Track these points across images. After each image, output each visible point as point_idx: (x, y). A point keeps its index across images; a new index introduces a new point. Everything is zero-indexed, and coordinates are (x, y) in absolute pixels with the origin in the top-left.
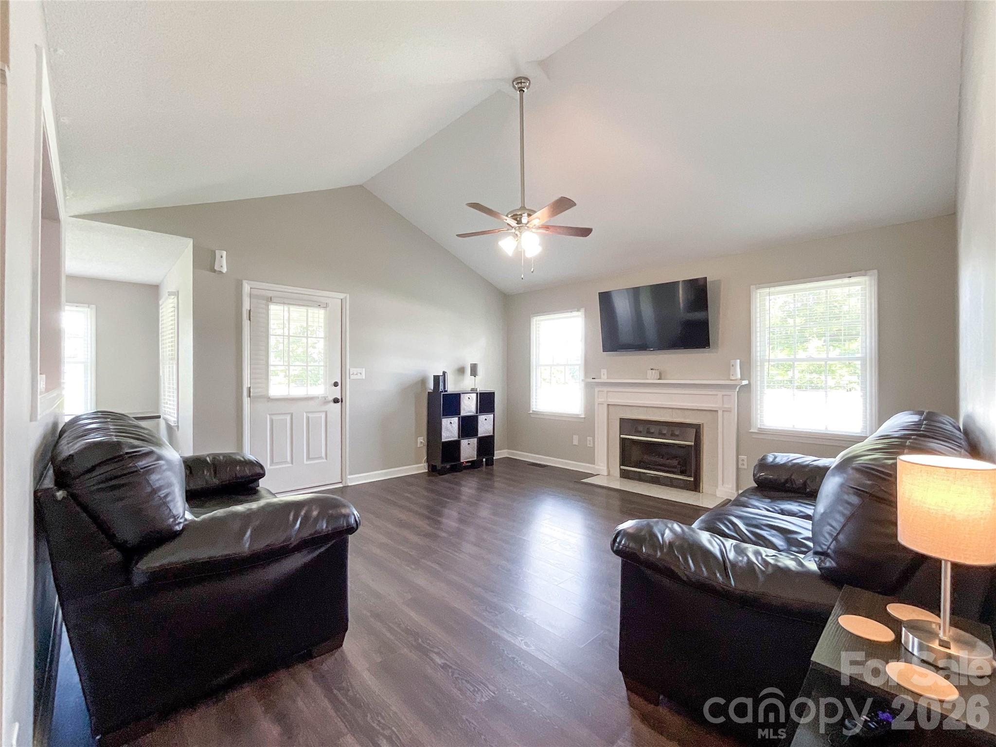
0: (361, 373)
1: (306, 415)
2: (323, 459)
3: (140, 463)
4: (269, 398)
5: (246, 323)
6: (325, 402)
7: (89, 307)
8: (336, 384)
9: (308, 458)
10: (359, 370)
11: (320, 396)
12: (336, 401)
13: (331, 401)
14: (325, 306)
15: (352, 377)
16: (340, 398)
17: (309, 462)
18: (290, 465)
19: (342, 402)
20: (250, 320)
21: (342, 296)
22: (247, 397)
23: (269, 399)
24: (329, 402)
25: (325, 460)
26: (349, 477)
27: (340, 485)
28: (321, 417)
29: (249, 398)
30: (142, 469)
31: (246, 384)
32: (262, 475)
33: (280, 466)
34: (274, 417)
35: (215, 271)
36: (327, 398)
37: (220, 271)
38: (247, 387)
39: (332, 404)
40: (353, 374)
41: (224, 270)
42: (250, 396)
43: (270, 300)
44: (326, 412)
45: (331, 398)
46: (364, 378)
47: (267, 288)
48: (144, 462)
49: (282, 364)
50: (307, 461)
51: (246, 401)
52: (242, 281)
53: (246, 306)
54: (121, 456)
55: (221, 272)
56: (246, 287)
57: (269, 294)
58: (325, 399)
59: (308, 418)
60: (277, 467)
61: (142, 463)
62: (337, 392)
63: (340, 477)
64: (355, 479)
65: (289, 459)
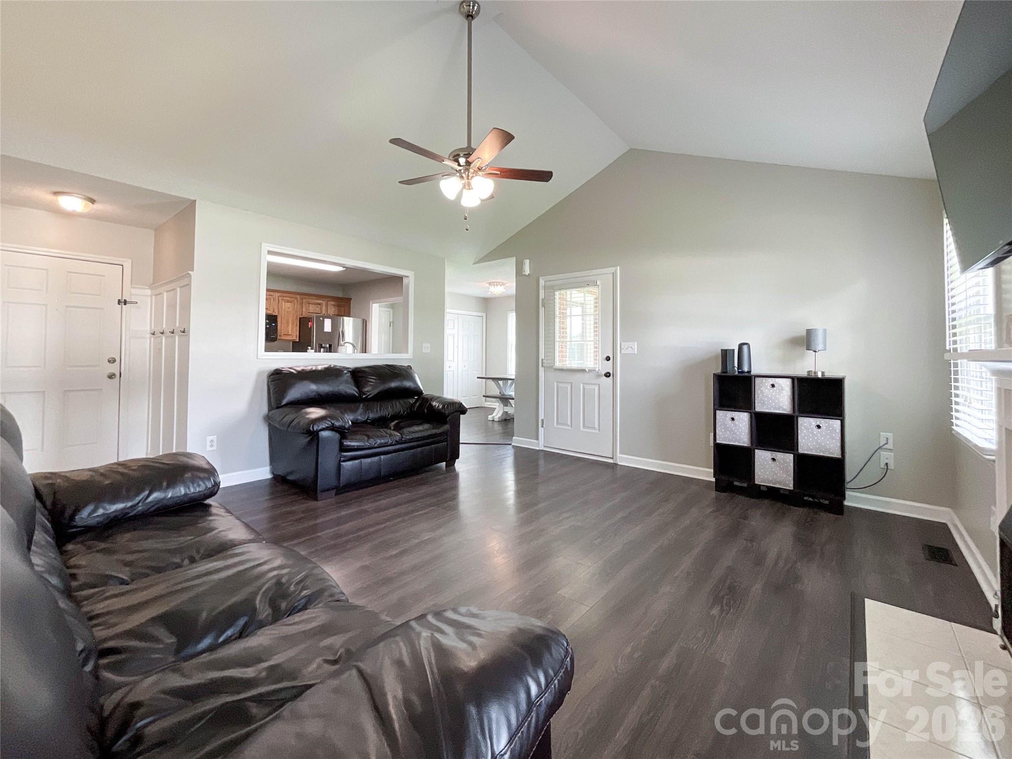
0: (632, 347)
1: (583, 386)
2: (596, 429)
4: (555, 368)
5: (542, 310)
6: (599, 375)
8: (608, 359)
9: (584, 426)
10: (630, 344)
12: (607, 375)
13: (603, 375)
15: (623, 352)
16: (611, 372)
17: (585, 430)
18: (570, 428)
19: (613, 375)
20: (544, 306)
21: (613, 270)
22: (542, 366)
24: (601, 376)
25: (598, 432)
26: (619, 455)
27: (611, 461)
29: (543, 368)
31: (541, 356)
33: (563, 427)
34: (560, 385)
36: (599, 372)
38: (542, 359)
39: (605, 377)
40: (624, 349)
41: (528, 273)
42: (544, 366)
43: (555, 288)
44: (599, 386)
45: (604, 373)
47: (555, 279)
50: (583, 428)
51: (541, 370)
52: (539, 278)
53: (542, 296)
55: (526, 275)
56: (542, 282)
57: (556, 283)
59: (584, 389)
60: (561, 427)
62: (608, 367)
63: (611, 452)
64: (626, 460)
65: (569, 423)
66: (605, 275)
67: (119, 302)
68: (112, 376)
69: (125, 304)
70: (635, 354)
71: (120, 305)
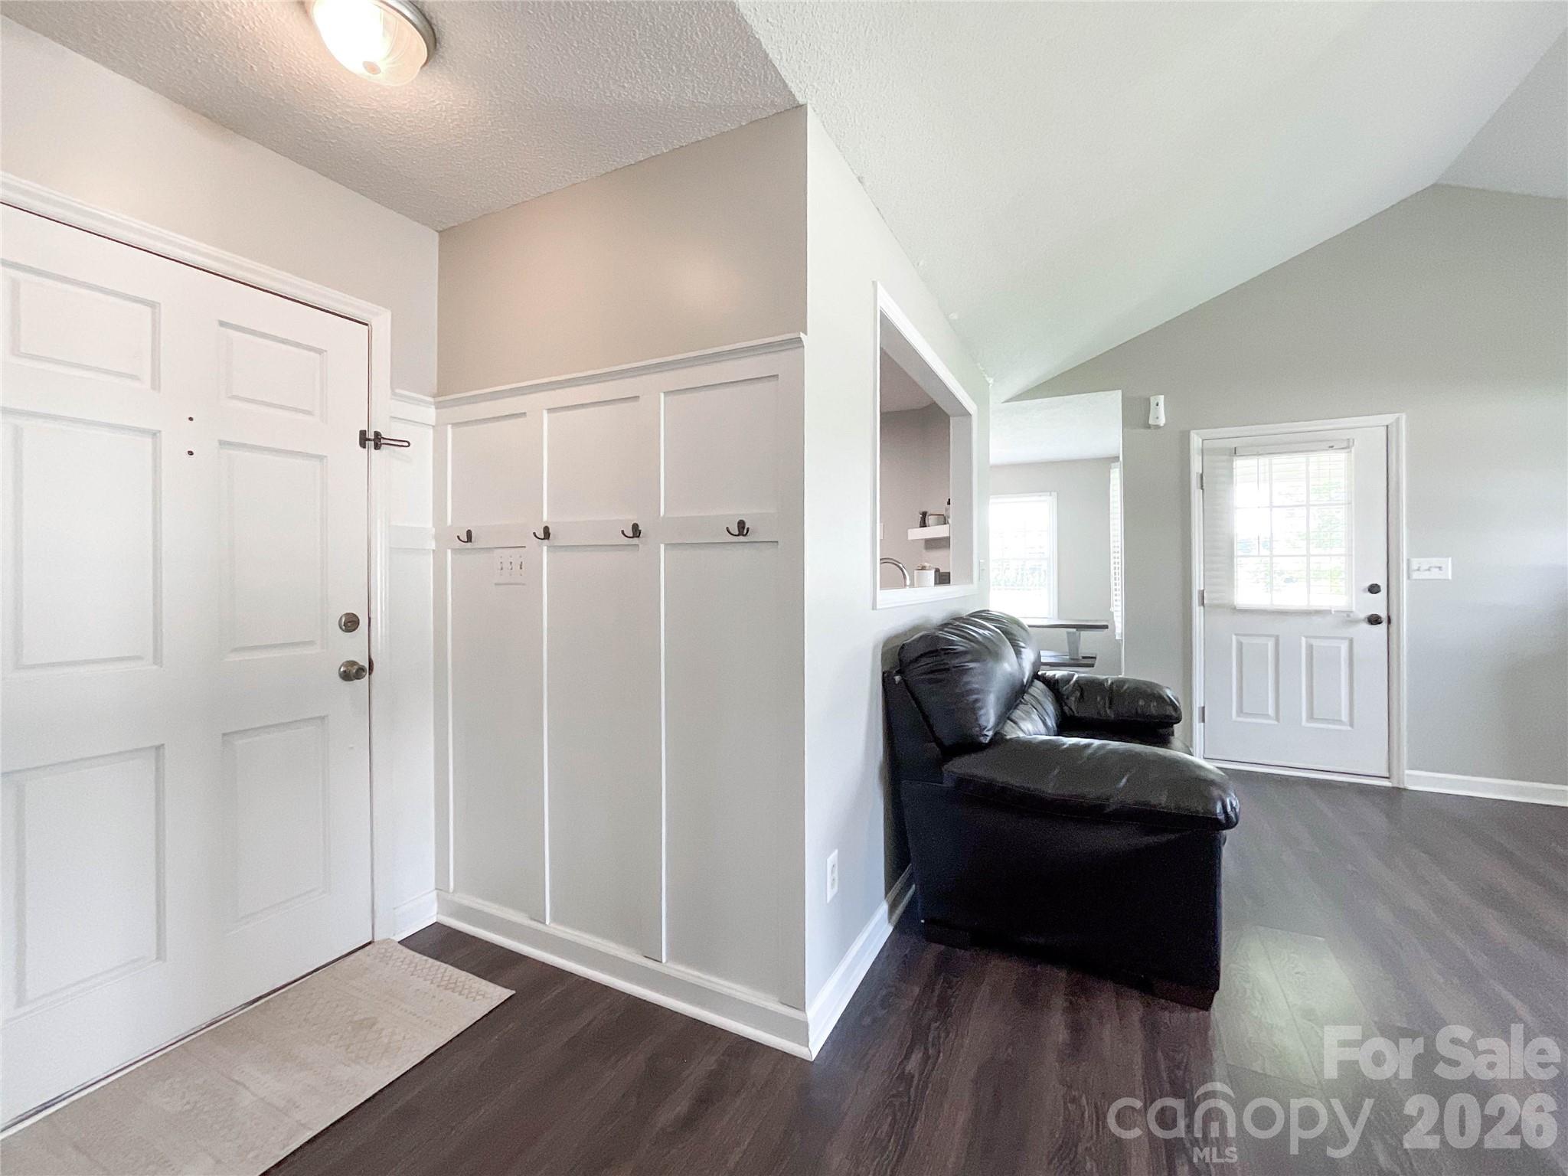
0: (1440, 568)
1: (1307, 642)
2: (1344, 725)
3: (953, 662)
4: (1235, 608)
5: (1196, 495)
6: (1348, 619)
7: (1051, 495)
8: (1374, 589)
9: (1311, 717)
10: (1435, 561)
11: (1333, 610)
12: (1374, 620)
13: (1364, 620)
14: (1345, 444)
15: (1415, 575)
16: (1383, 615)
18: (1274, 722)
19: (1389, 621)
20: (1202, 488)
21: (1389, 419)
22: (1199, 606)
23: (1235, 610)
24: (1356, 622)
25: (1348, 728)
26: (1407, 772)
27: (1388, 783)
28: (1339, 648)
29: (1202, 608)
30: (954, 667)
31: (1198, 585)
32: (1178, 720)
33: (1254, 720)
34: (1243, 639)
35: (1149, 427)
36: (1352, 615)
37: (1157, 425)
38: (1199, 591)
39: (1365, 625)
40: (1418, 570)
41: (1162, 421)
42: (1203, 604)
43: (1235, 452)
44: (1351, 641)
45: (1364, 614)
46: (1450, 578)
47: (1231, 435)
48: (957, 661)
49: (1257, 554)
50: (1307, 721)
51: (1198, 611)
52: (1189, 432)
53: (1196, 467)
54: (937, 650)
55: (1157, 427)
56: (1196, 440)
57: (1234, 443)
58: (1348, 616)
59: (1310, 648)
60: (1249, 720)
61: (955, 662)
62: (1377, 605)
63: (1385, 765)
64: (1420, 780)
65: (1271, 711)
66: (1369, 428)
67: (363, 439)
68: (352, 673)
69: (377, 447)
70: (1448, 580)
71: (364, 447)
